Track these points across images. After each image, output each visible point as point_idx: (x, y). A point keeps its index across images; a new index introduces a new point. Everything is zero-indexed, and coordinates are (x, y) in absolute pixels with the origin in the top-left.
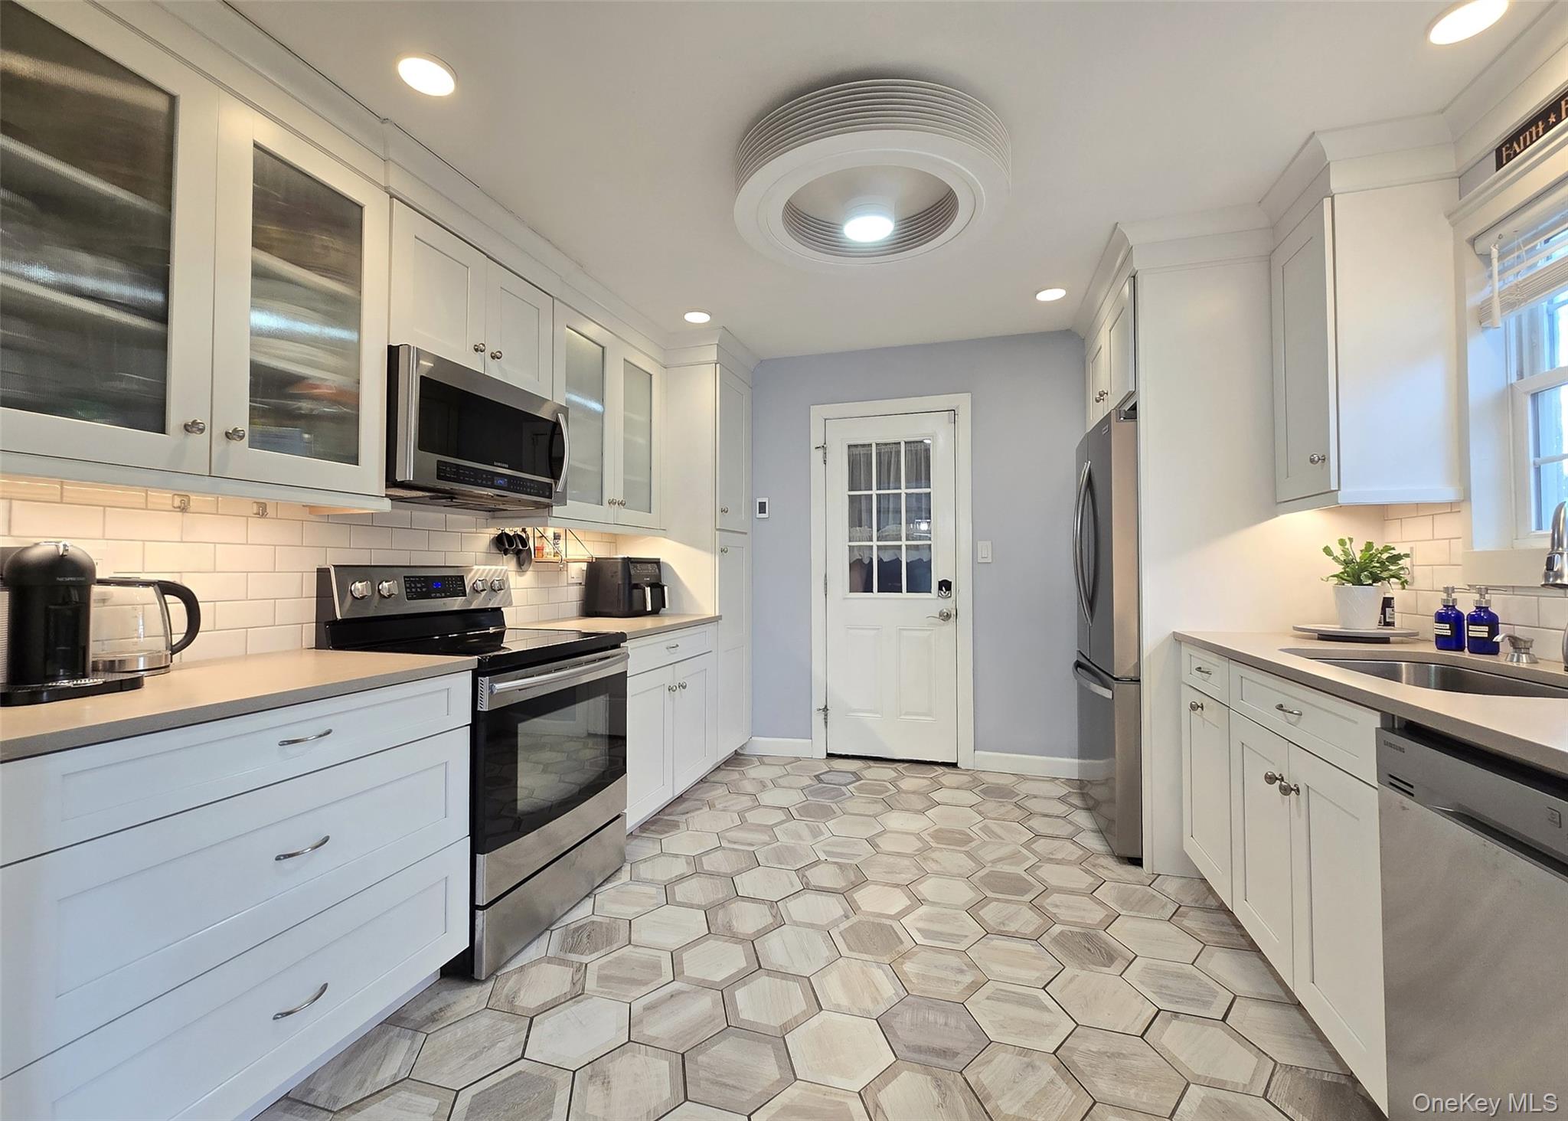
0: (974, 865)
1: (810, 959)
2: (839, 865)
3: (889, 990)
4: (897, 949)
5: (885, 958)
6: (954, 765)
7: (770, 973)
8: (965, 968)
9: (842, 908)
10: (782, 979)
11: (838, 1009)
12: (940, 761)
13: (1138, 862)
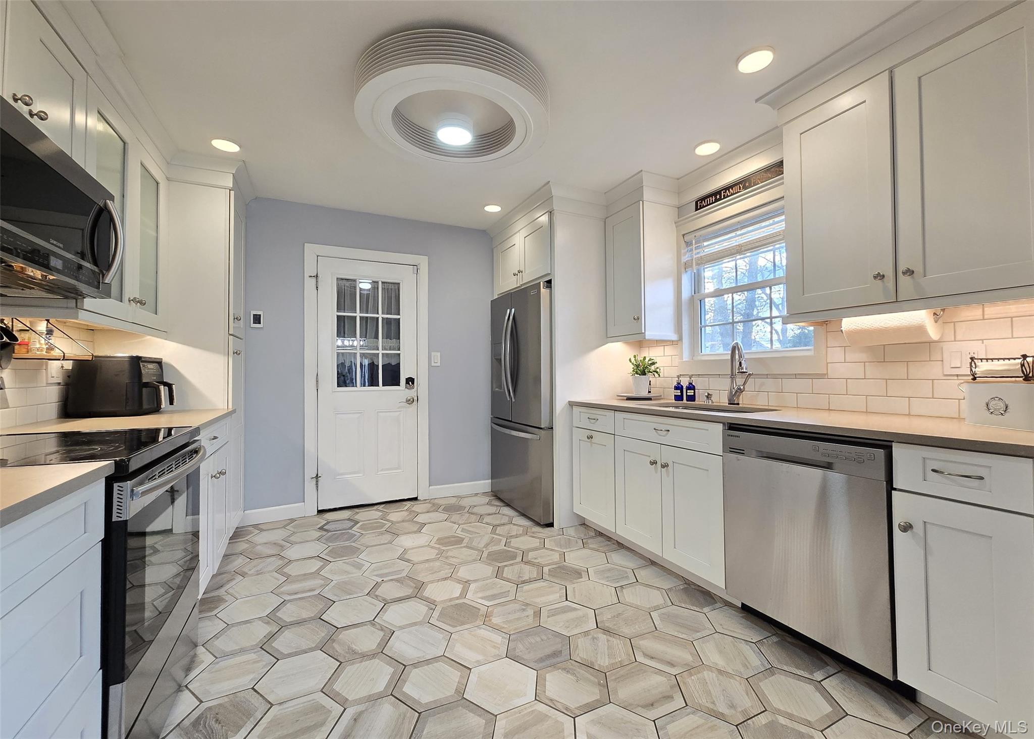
0: (477, 552)
1: (433, 645)
2: (397, 580)
3: (498, 638)
4: (480, 614)
5: (478, 622)
6: (416, 499)
7: (415, 665)
8: (524, 607)
9: (423, 605)
10: (428, 665)
11: (479, 664)
12: (406, 498)
13: (551, 525)
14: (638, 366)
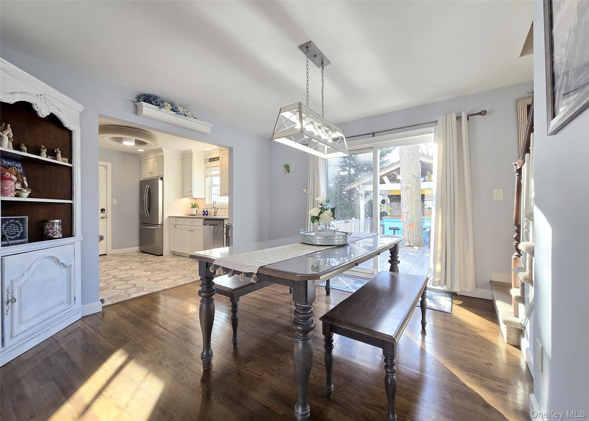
6: (105, 255)
13: (162, 255)
14: (193, 205)
